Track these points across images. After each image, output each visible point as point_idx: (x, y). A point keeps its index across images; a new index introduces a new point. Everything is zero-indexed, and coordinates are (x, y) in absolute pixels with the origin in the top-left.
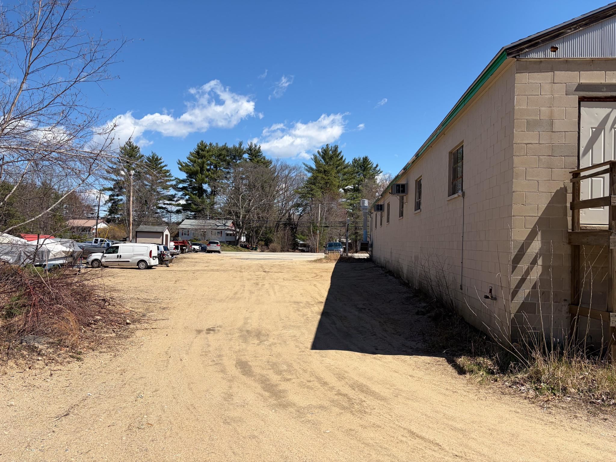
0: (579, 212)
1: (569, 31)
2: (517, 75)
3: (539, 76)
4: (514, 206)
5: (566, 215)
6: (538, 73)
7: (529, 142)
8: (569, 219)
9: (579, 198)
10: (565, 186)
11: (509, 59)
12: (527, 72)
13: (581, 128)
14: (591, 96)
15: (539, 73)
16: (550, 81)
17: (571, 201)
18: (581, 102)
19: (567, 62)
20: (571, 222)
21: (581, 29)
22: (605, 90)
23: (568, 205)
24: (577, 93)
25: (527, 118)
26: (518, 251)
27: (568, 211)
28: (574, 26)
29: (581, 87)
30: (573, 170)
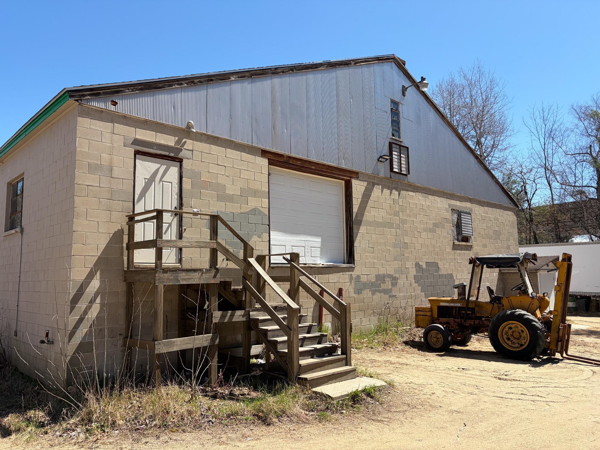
0: (133, 252)
1: (127, 91)
2: (80, 119)
3: (100, 124)
4: (74, 246)
5: (122, 254)
6: (99, 122)
7: (90, 184)
8: (125, 258)
9: (133, 240)
10: (122, 228)
11: (71, 101)
12: (88, 118)
13: (136, 178)
14: (144, 151)
15: (101, 122)
16: (110, 131)
17: (127, 242)
18: (137, 155)
19: (125, 117)
20: (127, 261)
21: (137, 92)
22: (155, 148)
23: (125, 245)
24: (134, 146)
25: (89, 161)
26: (77, 291)
27: (124, 251)
28: (132, 88)
29: (136, 142)
30: (129, 214)
